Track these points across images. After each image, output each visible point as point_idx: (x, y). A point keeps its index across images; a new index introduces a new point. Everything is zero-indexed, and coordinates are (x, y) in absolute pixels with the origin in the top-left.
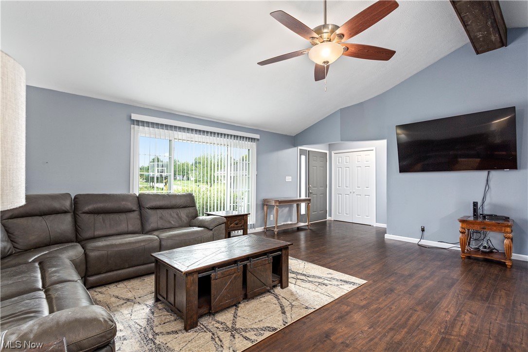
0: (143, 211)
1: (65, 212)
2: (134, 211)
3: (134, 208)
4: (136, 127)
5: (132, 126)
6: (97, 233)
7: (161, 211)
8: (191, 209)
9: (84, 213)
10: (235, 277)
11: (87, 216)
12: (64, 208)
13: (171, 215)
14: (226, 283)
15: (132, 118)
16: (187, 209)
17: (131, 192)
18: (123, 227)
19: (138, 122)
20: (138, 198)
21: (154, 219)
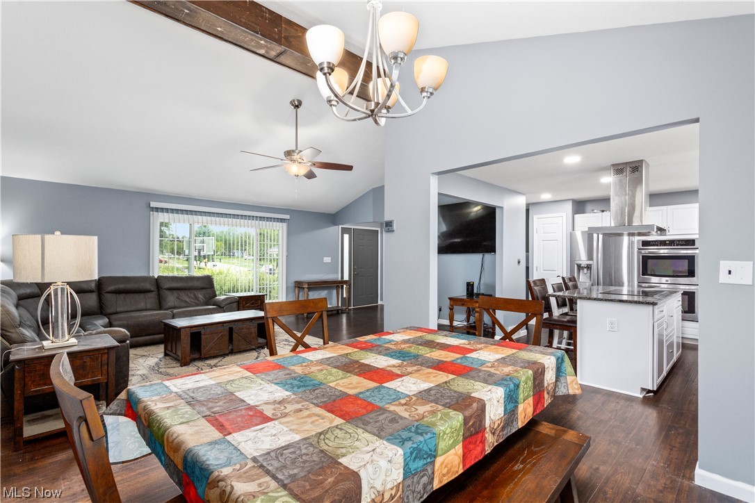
0: (161, 292)
1: (91, 291)
2: (152, 291)
3: (152, 289)
4: (155, 213)
5: (151, 213)
6: (119, 310)
7: (179, 292)
8: (209, 291)
9: (107, 292)
10: (222, 336)
11: (110, 295)
12: (90, 288)
13: (188, 295)
14: (214, 339)
15: (151, 206)
16: (204, 290)
17: (151, 275)
18: (142, 305)
19: (157, 209)
20: (156, 279)
21: (171, 299)
